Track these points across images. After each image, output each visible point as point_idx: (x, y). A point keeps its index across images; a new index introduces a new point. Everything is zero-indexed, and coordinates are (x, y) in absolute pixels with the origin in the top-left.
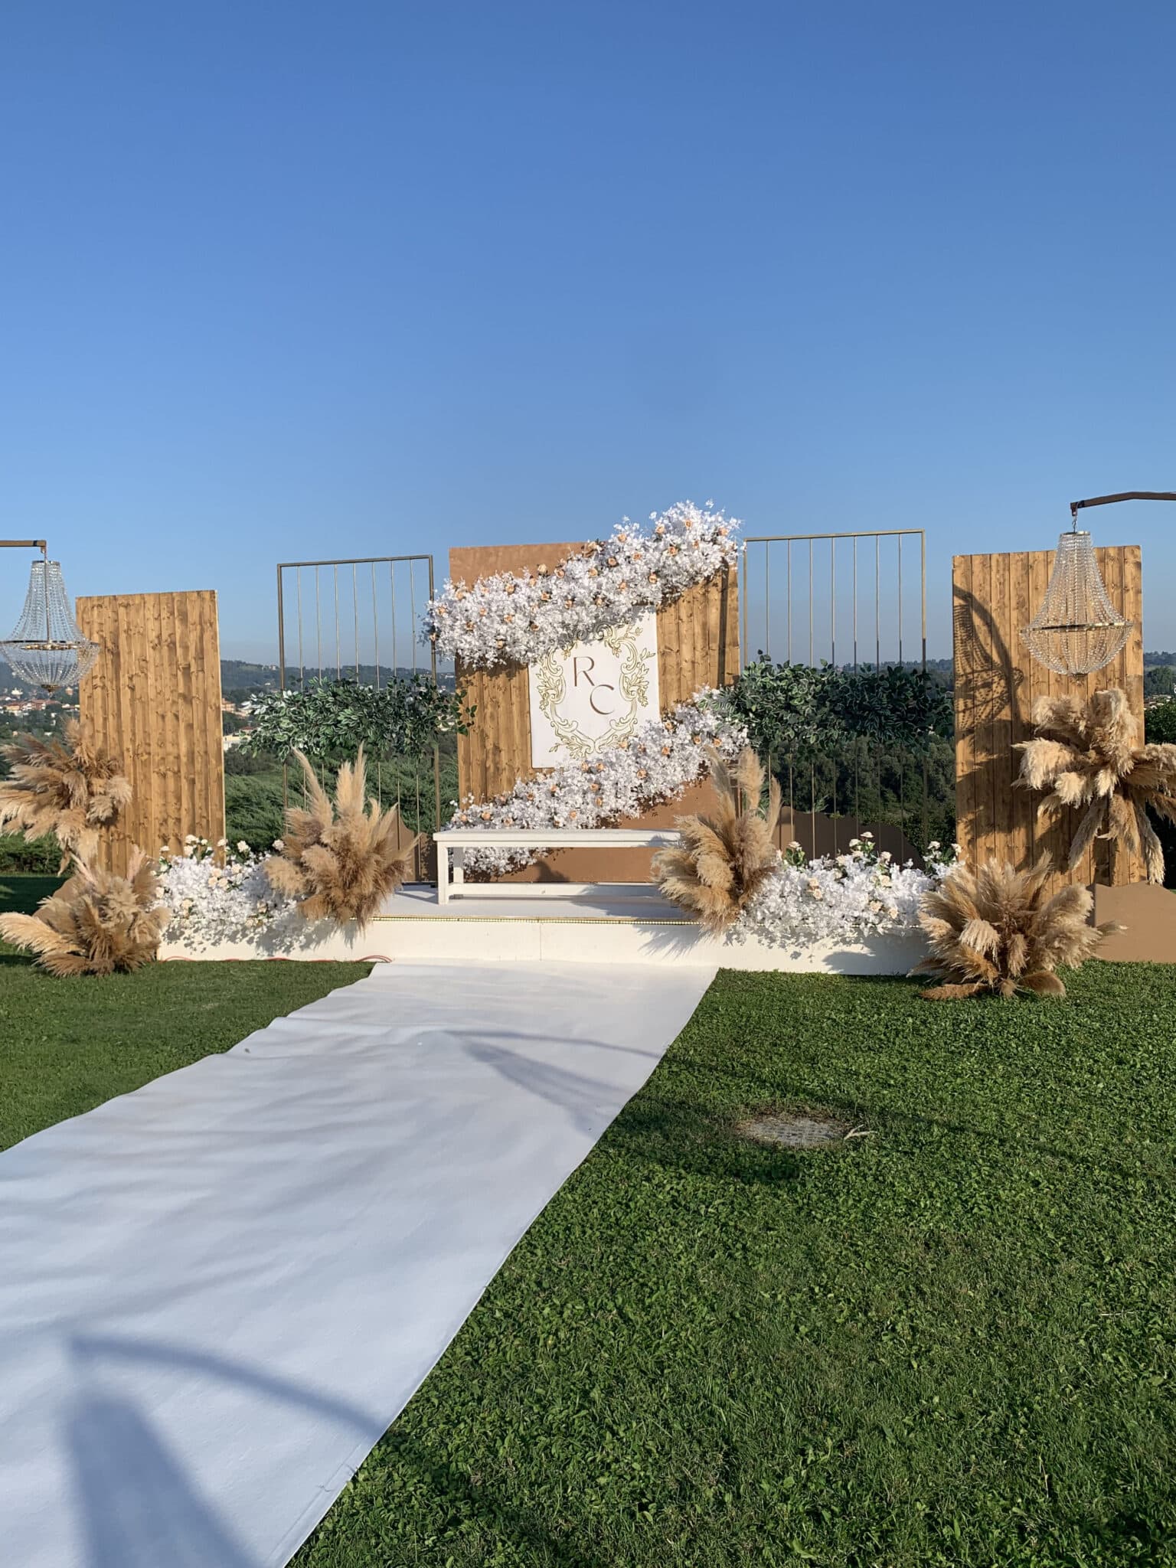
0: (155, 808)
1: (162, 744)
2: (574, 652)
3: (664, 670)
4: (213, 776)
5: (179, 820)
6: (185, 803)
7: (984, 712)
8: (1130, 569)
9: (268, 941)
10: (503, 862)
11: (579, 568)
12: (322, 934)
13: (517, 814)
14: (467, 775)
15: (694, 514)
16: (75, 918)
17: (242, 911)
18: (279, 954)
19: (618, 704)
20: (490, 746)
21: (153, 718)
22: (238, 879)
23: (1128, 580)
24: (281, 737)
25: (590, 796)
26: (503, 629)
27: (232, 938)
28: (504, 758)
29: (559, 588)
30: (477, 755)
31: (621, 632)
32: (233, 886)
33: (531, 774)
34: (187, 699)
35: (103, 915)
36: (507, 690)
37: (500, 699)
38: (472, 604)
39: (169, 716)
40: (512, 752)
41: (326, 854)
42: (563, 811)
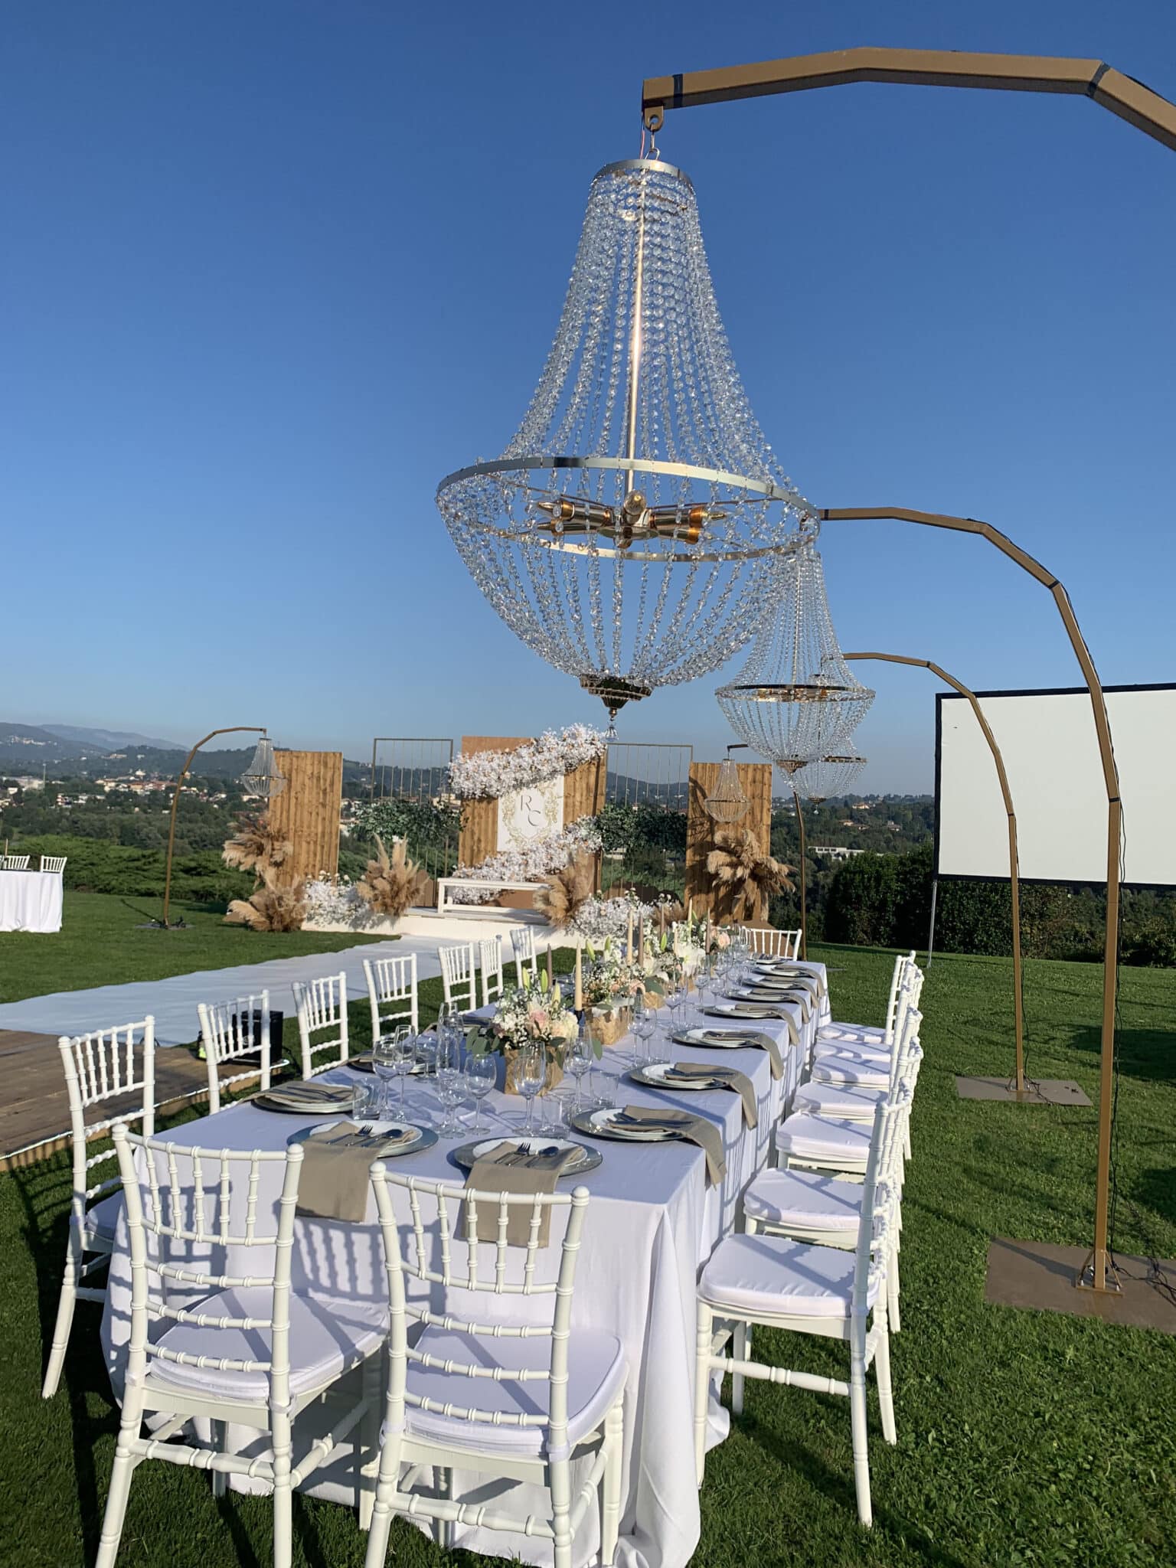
0: (303, 859)
1: (309, 827)
2: (522, 793)
3: (566, 805)
4: (333, 845)
5: (314, 866)
6: (318, 858)
7: (700, 837)
8: (767, 775)
9: (355, 923)
10: (476, 898)
11: (524, 752)
12: (381, 921)
13: (485, 873)
14: (463, 853)
15: (582, 730)
16: (266, 906)
17: (344, 908)
18: (359, 930)
19: (541, 820)
20: (476, 838)
21: (306, 814)
22: (343, 892)
23: (766, 780)
24: (369, 827)
25: (522, 867)
26: (485, 779)
27: (338, 921)
28: (483, 845)
29: (514, 761)
30: (468, 843)
31: (546, 784)
32: (340, 895)
33: (494, 853)
34: (324, 805)
35: (280, 905)
36: (486, 811)
37: (483, 814)
38: (470, 765)
39: (314, 814)
40: (487, 842)
41: (385, 883)
42: (508, 874)
